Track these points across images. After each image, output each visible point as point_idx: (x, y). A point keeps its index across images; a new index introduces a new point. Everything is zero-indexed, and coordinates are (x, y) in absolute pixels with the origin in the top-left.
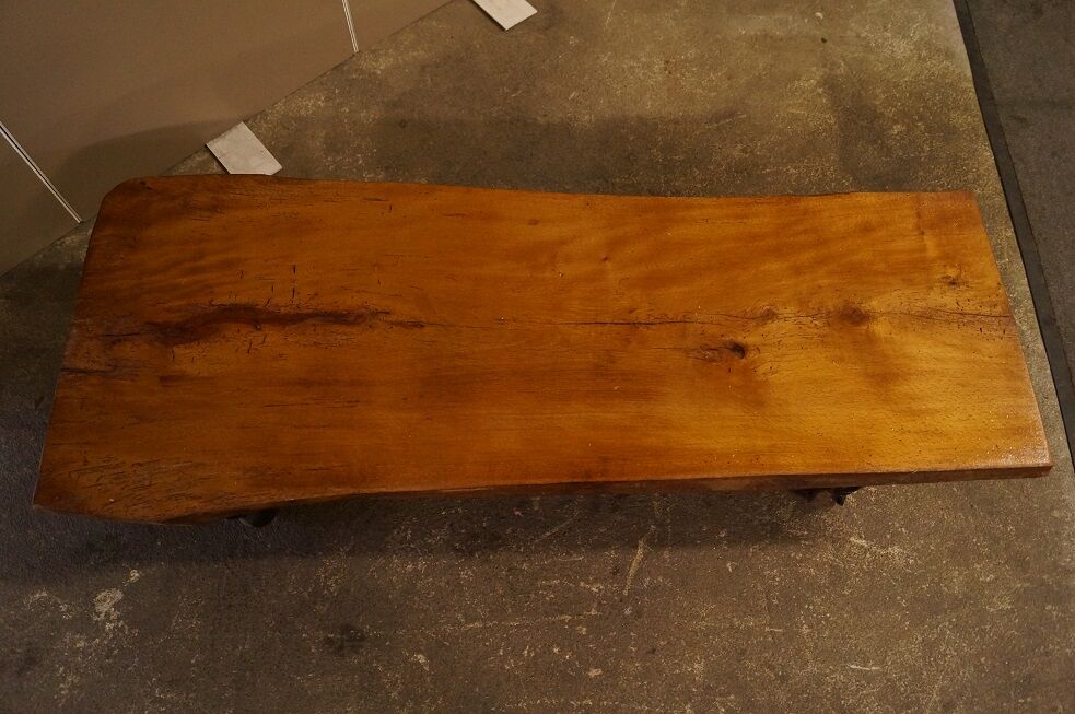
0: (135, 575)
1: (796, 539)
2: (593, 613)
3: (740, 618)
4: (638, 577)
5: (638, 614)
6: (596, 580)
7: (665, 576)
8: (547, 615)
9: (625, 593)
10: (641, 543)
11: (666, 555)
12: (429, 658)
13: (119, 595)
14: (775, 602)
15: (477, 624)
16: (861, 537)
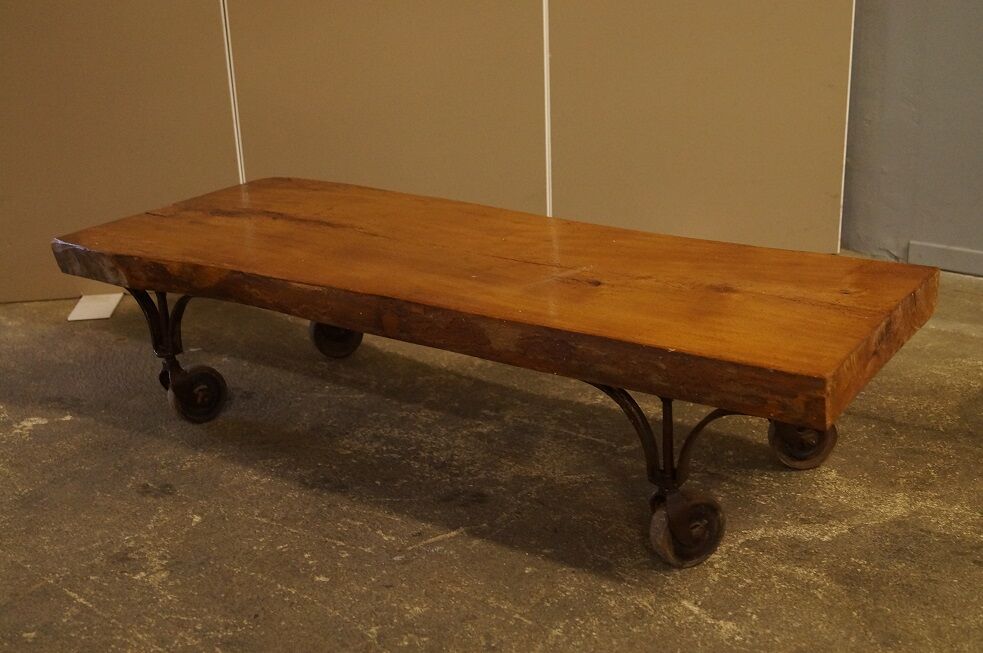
0: (68, 418)
1: (621, 580)
2: (368, 550)
3: (498, 599)
4: (433, 545)
5: (404, 563)
6: (393, 535)
7: (457, 552)
8: (327, 536)
9: (410, 548)
10: (462, 529)
11: (476, 542)
12: (203, 522)
13: (44, 421)
14: (548, 605)
15: (264, 520)
16: (696, 603)
